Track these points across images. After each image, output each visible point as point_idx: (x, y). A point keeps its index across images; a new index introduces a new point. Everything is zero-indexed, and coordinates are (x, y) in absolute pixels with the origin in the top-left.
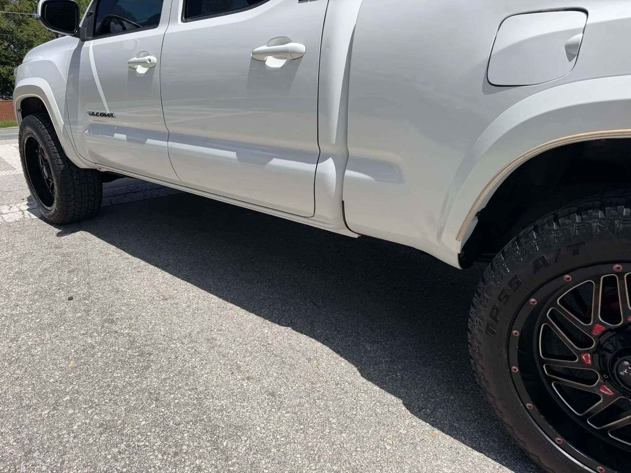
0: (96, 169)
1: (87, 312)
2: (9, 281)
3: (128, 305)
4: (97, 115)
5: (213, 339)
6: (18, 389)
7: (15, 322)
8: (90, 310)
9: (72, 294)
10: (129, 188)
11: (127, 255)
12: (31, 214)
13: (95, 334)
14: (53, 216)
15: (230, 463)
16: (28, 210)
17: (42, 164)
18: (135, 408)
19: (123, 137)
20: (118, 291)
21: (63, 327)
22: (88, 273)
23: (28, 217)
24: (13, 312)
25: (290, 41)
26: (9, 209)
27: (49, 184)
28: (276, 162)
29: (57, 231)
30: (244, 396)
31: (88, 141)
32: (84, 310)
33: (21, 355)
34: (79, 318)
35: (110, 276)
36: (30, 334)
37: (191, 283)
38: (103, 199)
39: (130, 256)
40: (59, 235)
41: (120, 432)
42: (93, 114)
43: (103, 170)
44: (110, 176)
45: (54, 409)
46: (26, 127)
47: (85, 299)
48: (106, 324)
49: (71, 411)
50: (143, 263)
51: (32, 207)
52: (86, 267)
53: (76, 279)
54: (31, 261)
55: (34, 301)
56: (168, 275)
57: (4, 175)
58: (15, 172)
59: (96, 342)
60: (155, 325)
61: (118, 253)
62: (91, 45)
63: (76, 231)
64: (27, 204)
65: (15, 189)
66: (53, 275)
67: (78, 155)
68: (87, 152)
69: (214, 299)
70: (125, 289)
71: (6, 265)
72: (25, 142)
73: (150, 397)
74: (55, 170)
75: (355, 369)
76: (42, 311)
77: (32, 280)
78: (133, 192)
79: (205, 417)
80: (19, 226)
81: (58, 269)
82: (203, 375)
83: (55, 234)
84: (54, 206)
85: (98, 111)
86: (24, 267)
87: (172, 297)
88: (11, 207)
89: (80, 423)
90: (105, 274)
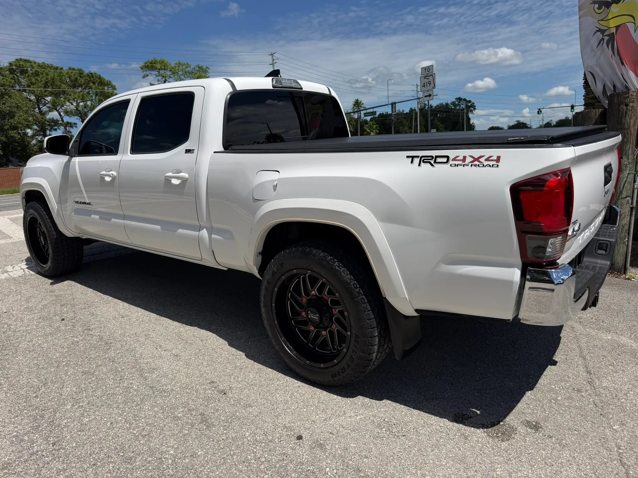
0: (79, 237)
1: (74, 326)
2: (21, 313)
3: (99, 321)
4: (80, 203)
5: (149, 335)
6: (36, 362)
7: (29, 333)
8: (76, 325)
9: (64, 318)
10: (104, 249)
11: (100, 294)
12: (30, 271)
13: (79, 336)
14: (47, 271)
15: (147, 381)
16: (27, 268)
17: (40, 235)
18: (101, 365)
19: (98, 217)
20: (93, 314)
21: (59, 334)
22: (74, 305)
23: (28, 273)
24: (27, 329)
25: (181, 172)
26: (13, 268)
27: (44, 249)
28: (180, 231)
29: (50, 281)
30: (161, 357)
31: (74, 218)
32: (72, 325)
33: (35, 348)
34: (68, 329)
35: (88, 307)
36: (40, 338)
37: (141, 308)
38: (84, 258)
39: (102, 295)
40: (52, 284)
41: (93, 374)
42: (77, 202)
43: (84, 237)
44: (89, 241)
45: (57, 368)
46: (30, 210)
47: (72, 319)
48: (86, 331)
49: (66, 368)
50: (110, 298)
51: (30, 266)
52: (72, 302)
53: (65, 309)
54: (34, 301)
55: (40, 323)
56: (126, 304)
57: (4, 243)
58: (12, 240)
59: (79, 340)
60: (115, 330)
61: (94, 293)
62: (77, 160)
63: (65, 281)
64: (26, 264)
65: (15, 253)
66: (50, 308)
67: (68, 229)
68: (73, 225)
69: (154, 316)
70: (98, 313)
71: (18, 304)
72: (28, 220)
73: (109, 361)
74: (50, 239)
75: (226, 343)
76: (45, 327)
77: (36, 311)
78: (106, 252)
79: (138, 366)
80: (22, 279)
81: (54, 304)
82: (140, 350)
83: (49, 283)
84: (49, 263)
85: (81, 201)
86: (30, 305)
87: (128, 316)
88: (14, 267)
89: (71, 372)
90: (85, 305)
